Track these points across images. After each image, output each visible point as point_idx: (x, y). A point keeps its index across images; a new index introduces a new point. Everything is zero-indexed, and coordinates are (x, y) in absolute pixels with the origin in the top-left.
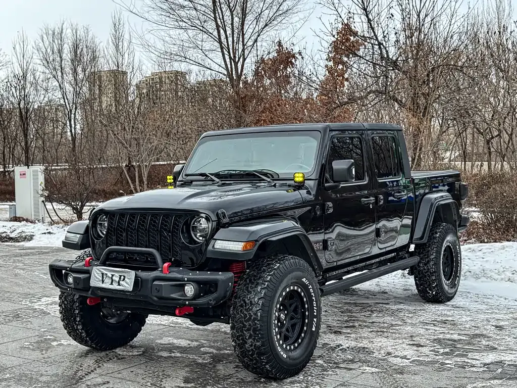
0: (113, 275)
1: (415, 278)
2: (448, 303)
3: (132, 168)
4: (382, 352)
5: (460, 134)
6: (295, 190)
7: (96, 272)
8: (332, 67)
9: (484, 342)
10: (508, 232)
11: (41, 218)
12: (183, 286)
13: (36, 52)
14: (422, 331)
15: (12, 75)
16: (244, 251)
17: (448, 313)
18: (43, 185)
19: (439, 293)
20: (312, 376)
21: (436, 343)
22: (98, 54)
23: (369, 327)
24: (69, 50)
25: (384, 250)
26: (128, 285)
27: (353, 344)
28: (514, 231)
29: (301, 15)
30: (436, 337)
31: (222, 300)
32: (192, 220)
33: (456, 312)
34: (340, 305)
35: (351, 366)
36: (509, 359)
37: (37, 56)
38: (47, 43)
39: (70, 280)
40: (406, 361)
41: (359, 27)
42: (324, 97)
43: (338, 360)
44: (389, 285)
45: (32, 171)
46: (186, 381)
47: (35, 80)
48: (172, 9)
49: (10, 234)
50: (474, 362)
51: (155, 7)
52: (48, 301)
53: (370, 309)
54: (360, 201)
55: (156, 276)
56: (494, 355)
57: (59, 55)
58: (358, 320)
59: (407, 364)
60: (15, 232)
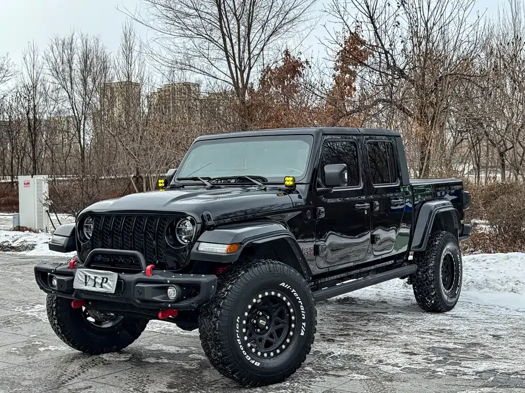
0: (96, 277)
1: (413, 286)
2: (447, 313)
3: (140, 179)
4: (374, 360)
5: (474, 146)
6: (285, 194)
7: (79, 274)
8: (339, 76)
9: (479, 351)
10: (516, 243)
11: (45, 228)
12: (166, 288)
13: (46, 62)
14: (417, 340)
15: (22, 85)
16: (228, 253)
17: (446, 323)
18: (47, 195)
19: (438, 303)
20: (299, 383)
21: (430, 352)
22: (108, 64)
23: (363, 335)
24: (78, 60)
25: (380, 258)
26: (110, 287)
27: (345, 352)
28: (521, 242)
29: (308, 24)
30: (430, 346)
31: (205, 303)
32: (177, 222)
33: (454, 321)
34: (337, 314)
35: (340, 373)
36: (502, 368)
37: (47, 67)
38: (57, 53)
39: (55, 282)
40: (397, 368)
41: (366, 36)
42: (331, 107)
43: (328, 366)
44: (390, 295)
45: (36, 180)
46: (170, 386)
47: (45, 91)
48: (178, 17)
49: (12, 243)
50: (466, 370)
51: (160, 15)
52: (41, 308)
53: (367, 318)
54: (354, 207)
55: (139, 279)
56: (488, 363)
57: (68, 65)
58: (353, 329)
59: (398, 372)
60: (17, 241)
